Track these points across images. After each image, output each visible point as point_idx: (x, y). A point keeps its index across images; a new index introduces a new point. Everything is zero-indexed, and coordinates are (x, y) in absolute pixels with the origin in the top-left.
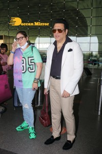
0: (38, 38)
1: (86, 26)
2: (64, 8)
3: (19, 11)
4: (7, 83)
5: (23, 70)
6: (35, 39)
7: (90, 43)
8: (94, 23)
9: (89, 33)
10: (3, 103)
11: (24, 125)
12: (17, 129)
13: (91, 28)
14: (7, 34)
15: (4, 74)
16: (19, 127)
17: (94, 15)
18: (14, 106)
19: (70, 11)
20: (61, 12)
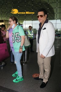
0: (24, 21)
1: (54, 13)
2: (40, 3)
3: (13, 5)
4: (7, 48)
5: (13, 41)
7: (56, 24)
8: (58, 11)
9: (55, 17)
10: (4, 60)
12: (13, 75)
13: (57, 15)
14: (6, 19)
15: (5, 43)
17: (58, 6)
18: (11, 62)
19: (44, 5)
20: (38, 5)
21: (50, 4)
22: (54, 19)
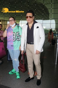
0: (21, 21)
1: (48, 14)
2: (36, 4)
3: (10, 5)
4: (4, 47)
5: (14, 40)
6: (19, 22)
7: (51, 24)
8: (53, 12)
10: (1, 58)
11: (13, 71)
12: (9, 73)
13: (51, 15)
14: (3, 19)
16: (11, 72)
17: (53, 7)
18: (8, 60)
19: (39, 5)
20: (34, 6)
21: (45, 5)
22: (49, 19)
